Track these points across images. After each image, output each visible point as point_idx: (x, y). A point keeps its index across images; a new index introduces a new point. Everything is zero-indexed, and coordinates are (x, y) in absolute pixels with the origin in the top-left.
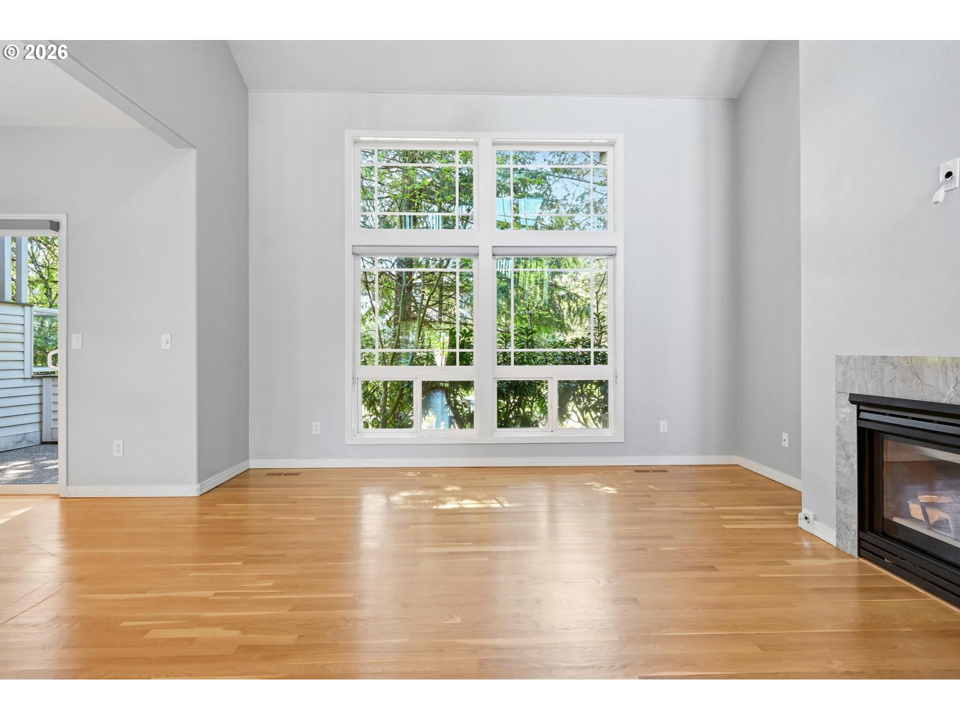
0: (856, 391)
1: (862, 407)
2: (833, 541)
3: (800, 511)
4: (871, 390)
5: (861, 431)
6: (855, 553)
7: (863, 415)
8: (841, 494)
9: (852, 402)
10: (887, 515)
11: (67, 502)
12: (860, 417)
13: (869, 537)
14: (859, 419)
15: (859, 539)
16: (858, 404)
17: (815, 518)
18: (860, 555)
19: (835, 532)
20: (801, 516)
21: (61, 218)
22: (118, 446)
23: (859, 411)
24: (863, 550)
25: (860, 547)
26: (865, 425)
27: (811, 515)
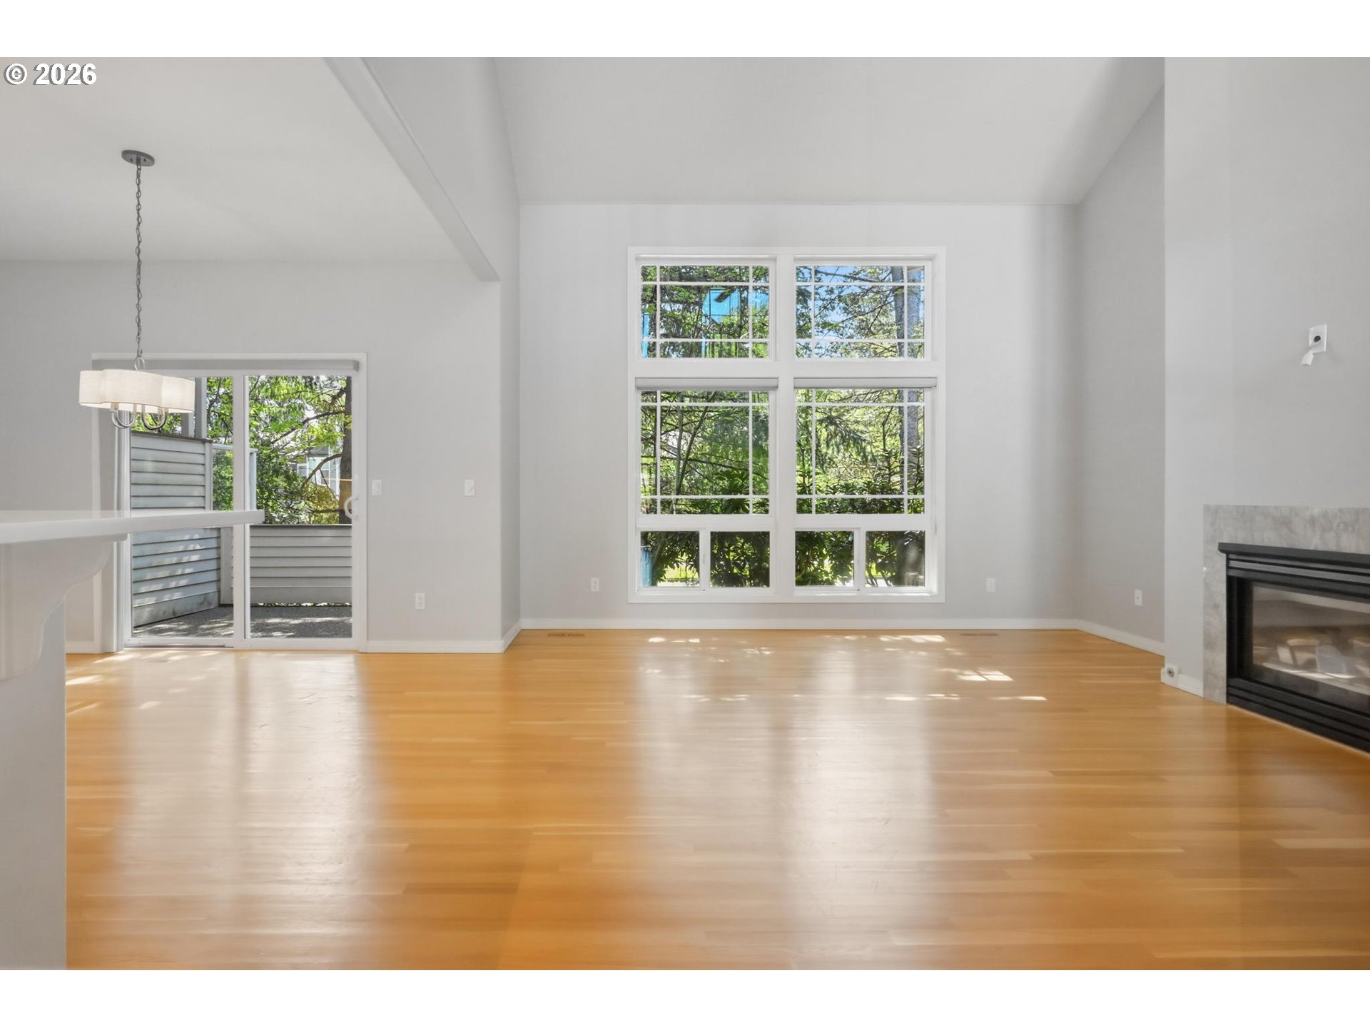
0: (1226, 540)
1: (1232, 556)
2: (1200, 693)
3: (1163, 665)
4: (1240, 537)
5: (1230, 580)
6: (1223, 699)
7: (1233, 564)
8: (1209, 644)
9: (1222, 551)
10: (1256, 662)
11: (364, 657)
12: (1230, 565)
13: (1239, 682)
14: (1228, 568)
15: (1228, 686)
16: (1228, 553)
17: (1180, 672)
18: (1228, 701)
19: (1202, 683)
20: (1164, 671)
21: (361, 357)
22: (420, 598)
23: (1228, 560)
24: (1232, 697)
25: (1229, 694)
26: (1232, 573)
27: (1175, 669)
